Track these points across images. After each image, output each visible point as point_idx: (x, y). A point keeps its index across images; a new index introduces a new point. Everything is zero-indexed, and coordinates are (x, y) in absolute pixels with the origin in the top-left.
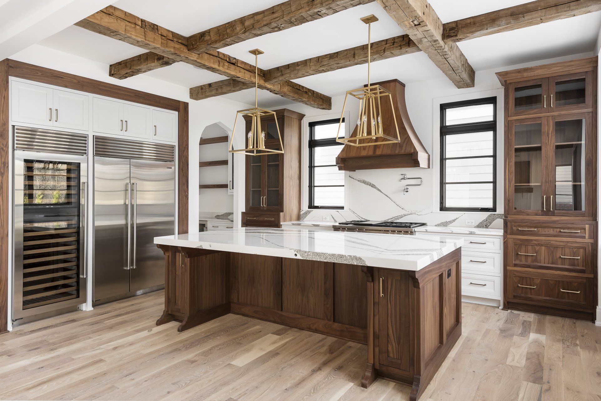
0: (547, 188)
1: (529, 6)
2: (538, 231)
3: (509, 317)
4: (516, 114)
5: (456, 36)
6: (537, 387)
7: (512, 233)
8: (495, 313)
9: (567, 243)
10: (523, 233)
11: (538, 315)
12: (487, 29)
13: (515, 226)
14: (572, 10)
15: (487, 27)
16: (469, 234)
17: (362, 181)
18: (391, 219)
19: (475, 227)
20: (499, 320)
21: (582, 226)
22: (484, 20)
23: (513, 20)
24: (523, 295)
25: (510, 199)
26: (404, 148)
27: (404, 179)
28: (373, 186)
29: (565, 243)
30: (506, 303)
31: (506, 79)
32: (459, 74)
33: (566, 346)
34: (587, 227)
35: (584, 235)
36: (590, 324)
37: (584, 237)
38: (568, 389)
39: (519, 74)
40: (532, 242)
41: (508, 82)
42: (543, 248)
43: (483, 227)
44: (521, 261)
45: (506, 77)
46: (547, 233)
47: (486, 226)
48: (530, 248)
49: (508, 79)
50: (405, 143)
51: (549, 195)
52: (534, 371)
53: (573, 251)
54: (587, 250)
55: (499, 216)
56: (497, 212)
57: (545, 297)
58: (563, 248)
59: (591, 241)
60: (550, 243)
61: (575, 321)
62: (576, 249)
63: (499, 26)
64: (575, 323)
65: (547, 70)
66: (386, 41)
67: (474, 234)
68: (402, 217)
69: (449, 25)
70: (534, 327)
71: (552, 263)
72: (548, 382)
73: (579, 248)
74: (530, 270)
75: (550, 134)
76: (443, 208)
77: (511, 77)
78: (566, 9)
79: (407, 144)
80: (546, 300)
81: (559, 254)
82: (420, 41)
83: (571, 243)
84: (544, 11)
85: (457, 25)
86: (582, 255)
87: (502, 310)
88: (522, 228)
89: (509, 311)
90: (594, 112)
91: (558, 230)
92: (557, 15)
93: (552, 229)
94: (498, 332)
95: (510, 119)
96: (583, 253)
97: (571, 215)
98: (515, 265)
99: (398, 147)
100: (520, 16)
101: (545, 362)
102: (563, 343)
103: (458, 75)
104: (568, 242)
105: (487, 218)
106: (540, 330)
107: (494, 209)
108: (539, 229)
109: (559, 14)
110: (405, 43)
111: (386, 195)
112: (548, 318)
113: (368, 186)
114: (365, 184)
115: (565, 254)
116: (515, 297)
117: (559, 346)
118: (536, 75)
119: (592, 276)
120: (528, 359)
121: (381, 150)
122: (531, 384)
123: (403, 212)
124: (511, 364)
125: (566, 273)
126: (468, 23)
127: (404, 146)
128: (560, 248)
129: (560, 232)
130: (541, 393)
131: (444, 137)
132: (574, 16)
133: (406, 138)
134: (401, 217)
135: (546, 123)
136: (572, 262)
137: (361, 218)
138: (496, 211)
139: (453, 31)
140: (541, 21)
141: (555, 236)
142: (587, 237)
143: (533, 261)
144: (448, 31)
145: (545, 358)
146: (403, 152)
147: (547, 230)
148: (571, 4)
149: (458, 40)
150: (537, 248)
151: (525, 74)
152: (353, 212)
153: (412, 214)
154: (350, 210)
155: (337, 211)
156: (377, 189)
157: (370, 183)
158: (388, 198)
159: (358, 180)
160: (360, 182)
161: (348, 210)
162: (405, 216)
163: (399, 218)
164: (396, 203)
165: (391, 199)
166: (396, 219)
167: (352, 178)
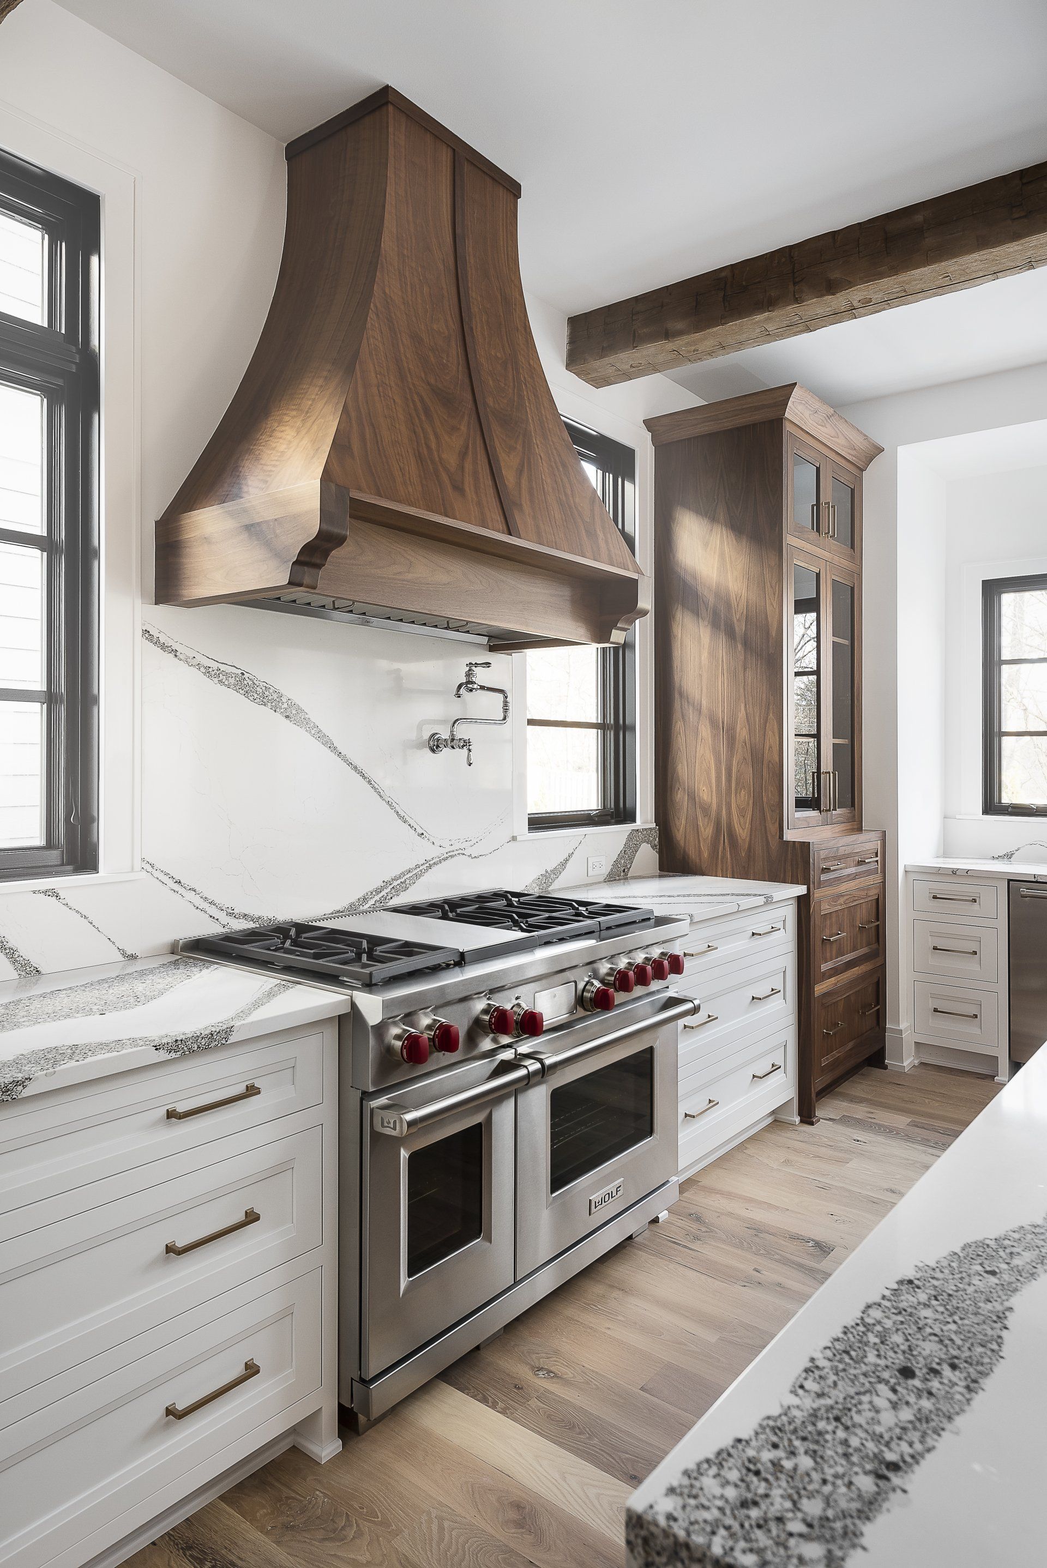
17: (228, 675)
37: (877, 871)
47: (624, 871)
51: (828, 768)
55: (646, 835)
56: (640, 824)
58: (861, 904)
59: (882, 878)
75: (828, 609)
90: (860, 575)
91: (857, 859)
93: (852, 858)
105: (626, 845)
111: (355, 768)
114: (247, 694)
123: (422, 853)
134: (417, 875)
138: (634, 821)
152: (170, 883)
153: (452, 856)
154: (150, 869)
155: (45, 892)
156: (313, 732)
157: (275, 696)
158: (365, 783)
159: (202, 669)
160: (220, 681)
161: (132, 870)
162: (430, 867)
163: (408, 882)
164: (398, 809)
165: (375, 789)
166: (397, 891)
167: (164, 647)
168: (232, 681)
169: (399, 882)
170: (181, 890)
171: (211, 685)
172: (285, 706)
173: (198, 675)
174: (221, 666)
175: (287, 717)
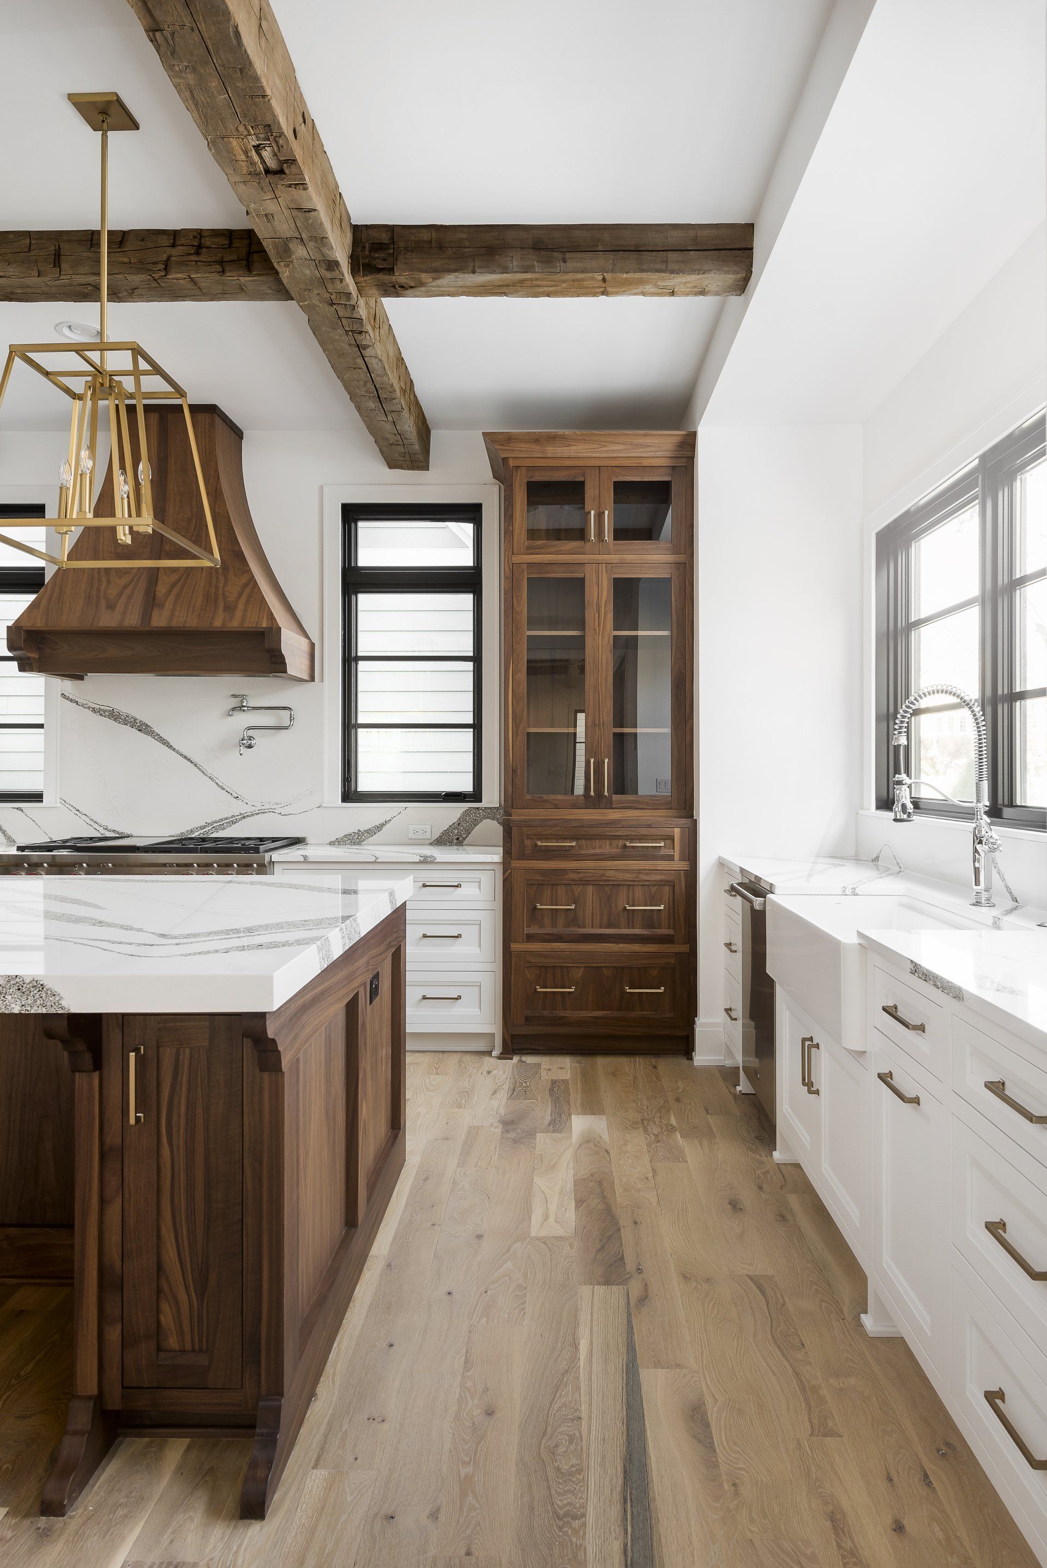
0: (596, 741)
1: (577, 233)
2: (580, 847)
3: (517, 1077)
4: (530, 550)
5: (391, 271)
6: (616, 1292)
7: (522, 857)
8: (485, 1073)
9: (639, 873)
10: (547, 854)
11: (579, 1058)
12: (474, 272)
13: (529, 837)
14: (672, 272)
15: (474, 266)
16: (420, 862)
17: (105, 711)
18: (202, 828)
19: (431, 844)
20: (495, 1092)
21: (667, 831)
22: (467, 243)
23: (538, 262)
24: (546, 1013)
25: (517, 767)
26: (239, 614)
27: (240, 708)
28: (144, 728)
29: (635, 873)
30: (508, 1039)
31: (507, 456)
32: (393, 414)
33: (653, 1137)
34: (677, 831)
35: (670, 852)
36: (683, 1061)
37: (671, 858)
38: (685, 1277)
39: (538, 447)
40: (566, 877)
41: (512, 463)
42: (590, 889)
43: (451, 843)
44: (542, 926)
45: (507, 450)
46: (597, 851)
47: (458, 839)
48: (561, 891)
49: (511, 455)
50: (244, 598)
51: (601, 756)
52: (601, 1240)
53: (651, 891)
54: (677, 887)
55: (490, 813)
56: (484, 804)
57: (593, 1010)
58: (630, 886)
59: (684, 866)
60: (604, 875)
61: (654, 1061)
62: (656, 887)
63: (505, 270)
64: (655, 1067)
65: (596, 446)
66: (174, 236)
67: (432, 862)
68: (234, 823)
69: (370, 232)
70: (576, 1096)
71: (609, 926)
72: (639, 1270)
73: (661, 884)
74: (562, 947)
75: (603, 608)
76: (350, 794)
77: (519, 451)
78: (658, 266)
79: (247, 602)
80: (596, 1018)
81: (622, 902)
82: (285, 251)
83: (646, 874)
84: (611, 256)
85: (393, 238)
86: (667, 900)
87: (499, 1058)
88: (544, 840)
89: (516, 1059)
90: (687, 564)
91: (621, 843)
92: (637, 275)
93: (608, 841)
94: (499, 1131)
95: (517, 559)
96: (669, 896)
97: (645, 807)
98: (530, 938)
99: (221, 608)
100: (556, 254)
101: (618, 1200)
102: (646, 1130)
103: (390, 419)
104: (640, 871)
105: (459, 819)
106: (592, 1106)
107: (476, 796)
108: (580, 842)
109: (644, 275)
110: (234, 257)
111: (185, 757)
112: (602, 1062)
113: (127, 728)
114: (115, 720)
115: (633, 901)
116: (528, 1020)
117: (638, 1140)
118: (573, 455)
119: (685, 948)
120: (579, 1202)
121: (166, 613)
122: (600, 1290)
123: (237, 808)
124: (543, 1233)
125: (636, 947)
126: (424, 241)
127: (241, 606)
128: (625, 887)
129: (625, 846)
130: (629, 1315)
131: (353, 597)
132: (673, 294)
133: (246, 585)
134: (233, 821)
135: (595, 579)
136: (649, 919)
137: (101, 830)
138: (480, 801)
139: (382, 255)
140: (604, 285)
141: (614, 858)
142: (677, 857)
143: (568, 925)
144: (367, 249)
145: (619, 1190)
146: (234, 624)
147: (597, 843)
148: (671, 255)
149: (394, 287)
150: (578, 889)
151: (551, 450)
152: (74, 810)
153: (263, 813)
154: (64, 803)
155: (17, 809)
156: (156, 738)
157: (132, 720)
158: (192, 766)
159: (91, 709)
160: (101, 715)
161: (56, 803)
162: (244, 817)
163: (225, 825)
164: (217, 781)
165: (200, 770)
166: (216, 829)
167: (71, 701)
168: (107, 714)
169: (218, 824)
170: (79, 814)
171: (96, 717)
172: (139, 724)
173: (89, 712)
174: (101, 707)
175: (139, 730)
